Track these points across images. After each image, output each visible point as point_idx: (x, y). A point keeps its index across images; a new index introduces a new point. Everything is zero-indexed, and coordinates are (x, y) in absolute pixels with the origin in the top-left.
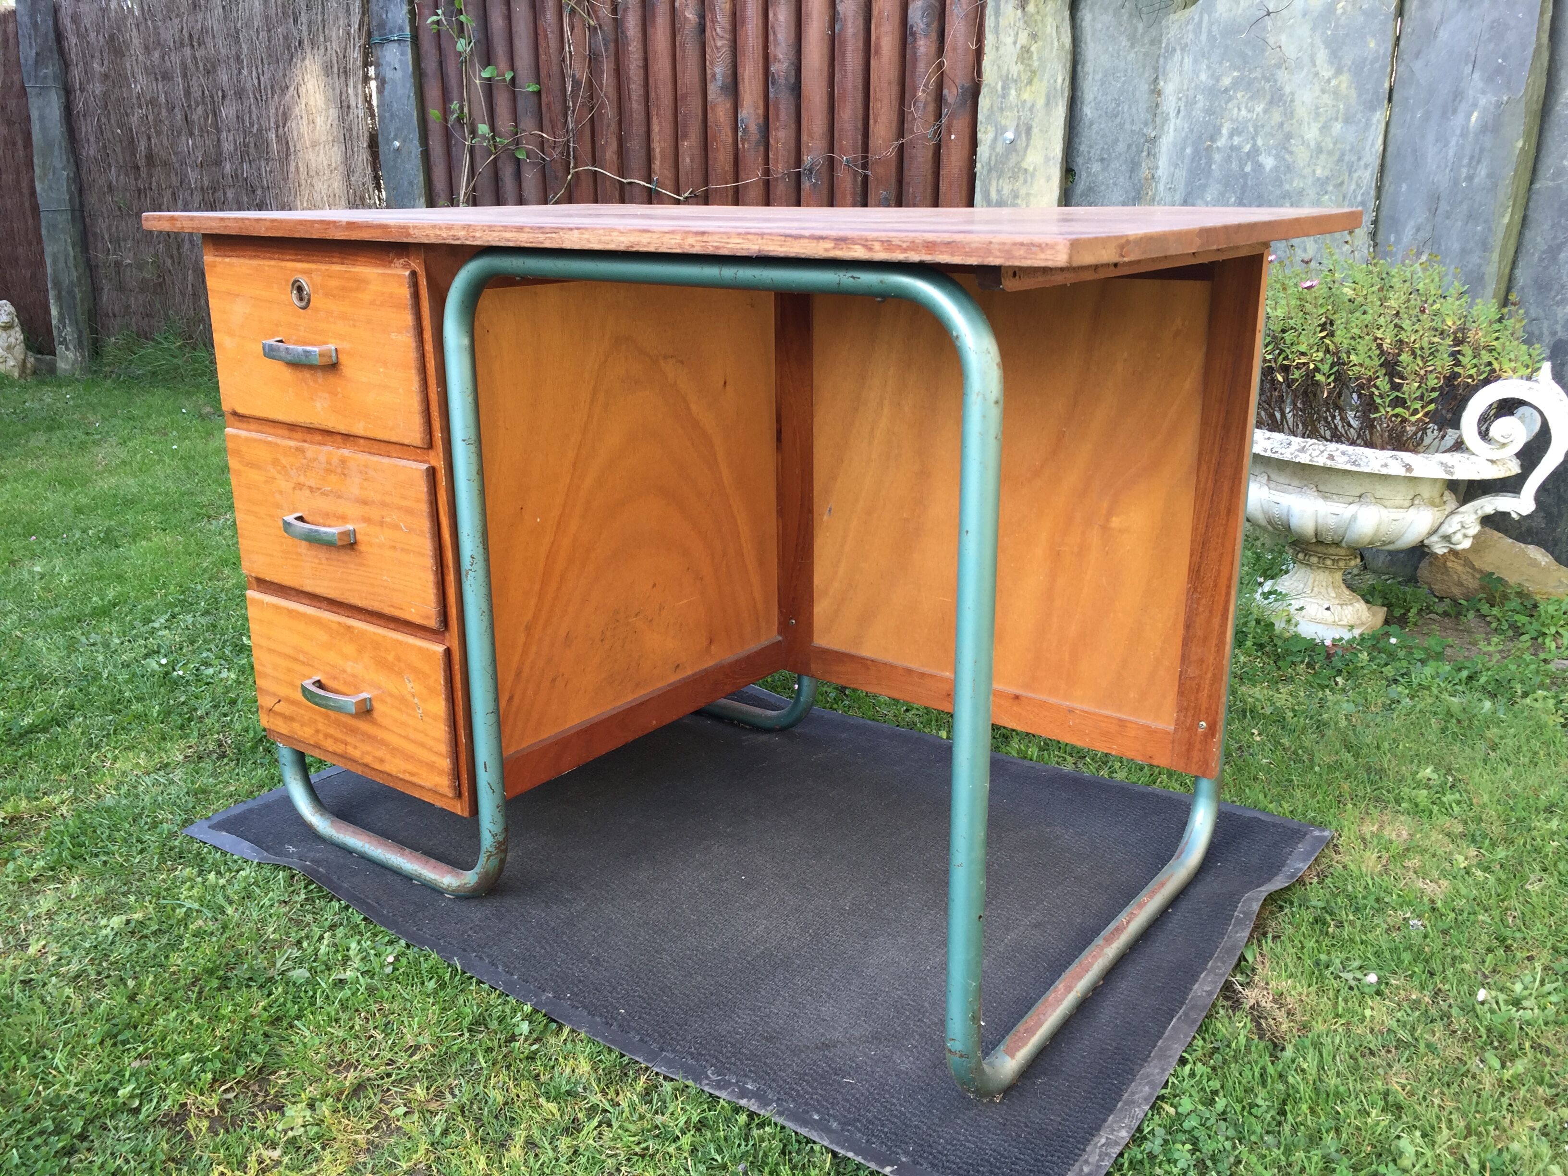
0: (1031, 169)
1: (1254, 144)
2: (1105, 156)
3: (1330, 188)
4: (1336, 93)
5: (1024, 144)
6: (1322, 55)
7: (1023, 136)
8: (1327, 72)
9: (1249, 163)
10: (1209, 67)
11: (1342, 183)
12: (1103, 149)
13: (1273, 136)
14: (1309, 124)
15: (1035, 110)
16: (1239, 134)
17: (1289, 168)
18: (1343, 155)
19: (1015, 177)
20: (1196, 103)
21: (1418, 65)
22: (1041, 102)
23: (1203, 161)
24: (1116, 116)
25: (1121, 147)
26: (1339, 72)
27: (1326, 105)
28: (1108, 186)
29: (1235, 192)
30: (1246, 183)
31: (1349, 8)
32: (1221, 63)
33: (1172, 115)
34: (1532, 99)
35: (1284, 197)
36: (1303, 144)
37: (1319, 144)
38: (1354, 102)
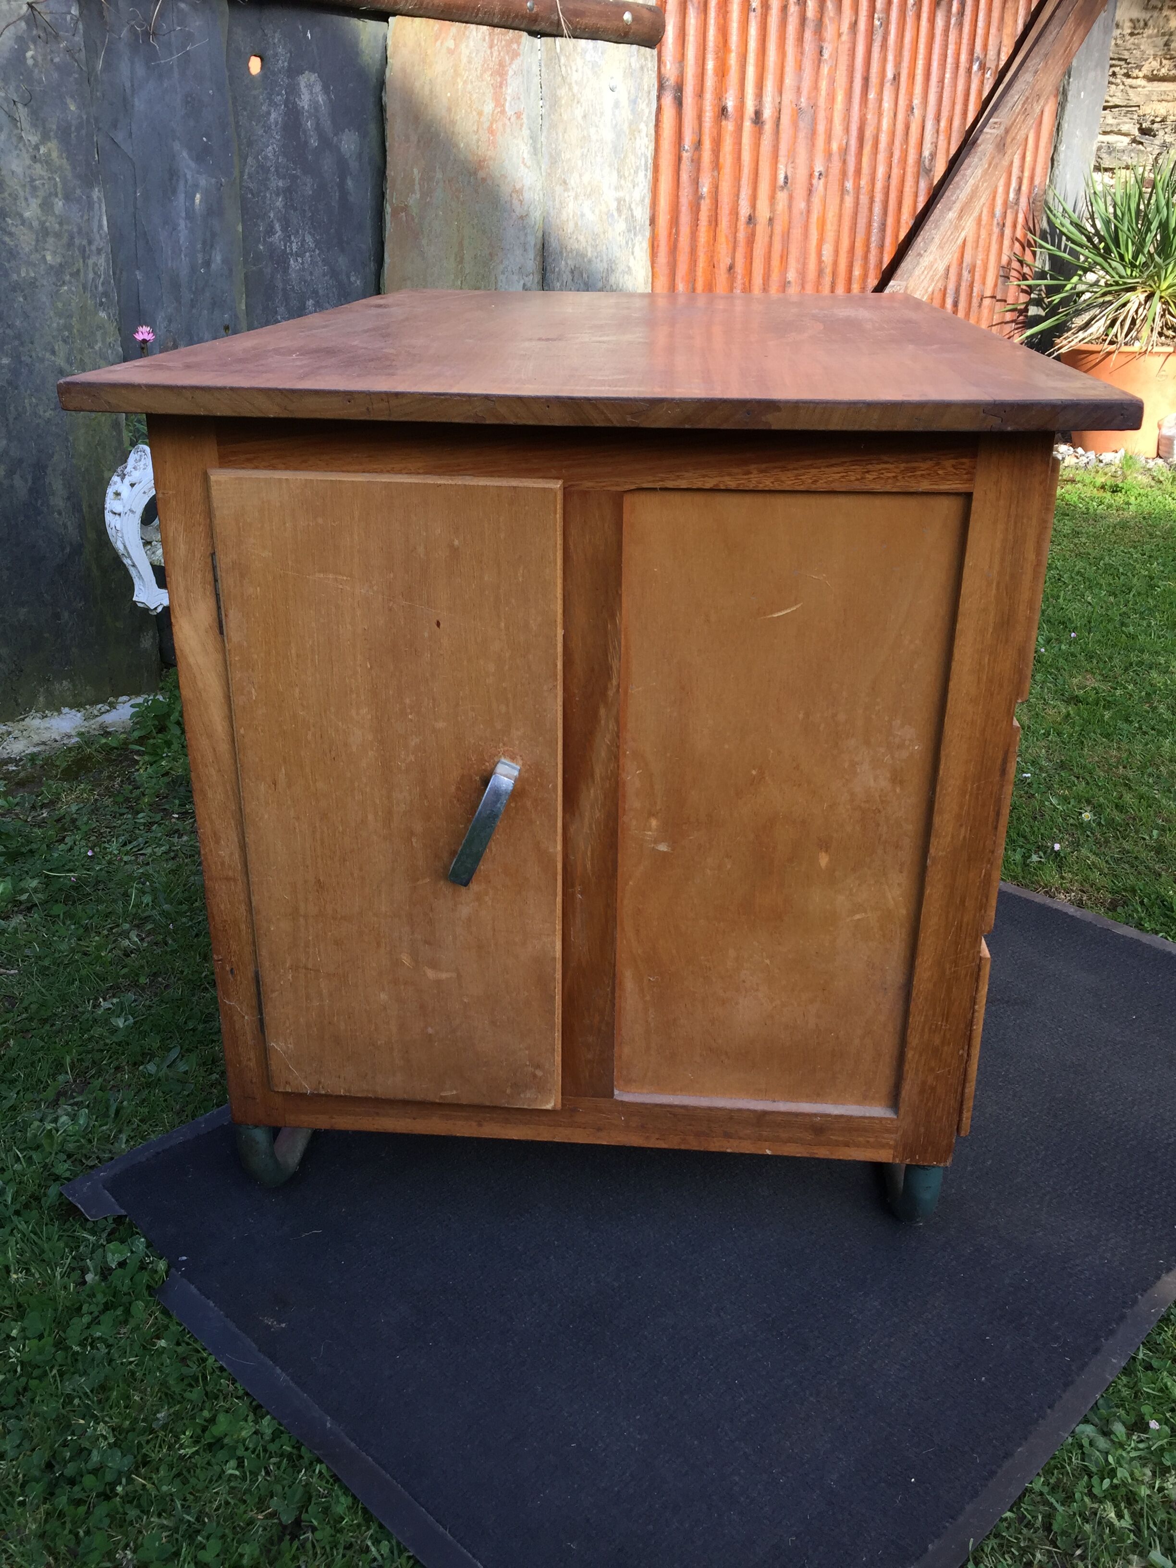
3: (67, 278)
4: (48, 162)
6: (22, 112)
8: (34, 139)
11: (78, 271)
14: (26, 199)
17: (12, 254)
18: (72, 238)
21: (120, 136)
26: (45, 137)
27: (41, 178)
31: (40, 59)
34: (238, 181)
35: (14, 290)
36: (23, 224)
37: (42, 223)
38: (69, 175)
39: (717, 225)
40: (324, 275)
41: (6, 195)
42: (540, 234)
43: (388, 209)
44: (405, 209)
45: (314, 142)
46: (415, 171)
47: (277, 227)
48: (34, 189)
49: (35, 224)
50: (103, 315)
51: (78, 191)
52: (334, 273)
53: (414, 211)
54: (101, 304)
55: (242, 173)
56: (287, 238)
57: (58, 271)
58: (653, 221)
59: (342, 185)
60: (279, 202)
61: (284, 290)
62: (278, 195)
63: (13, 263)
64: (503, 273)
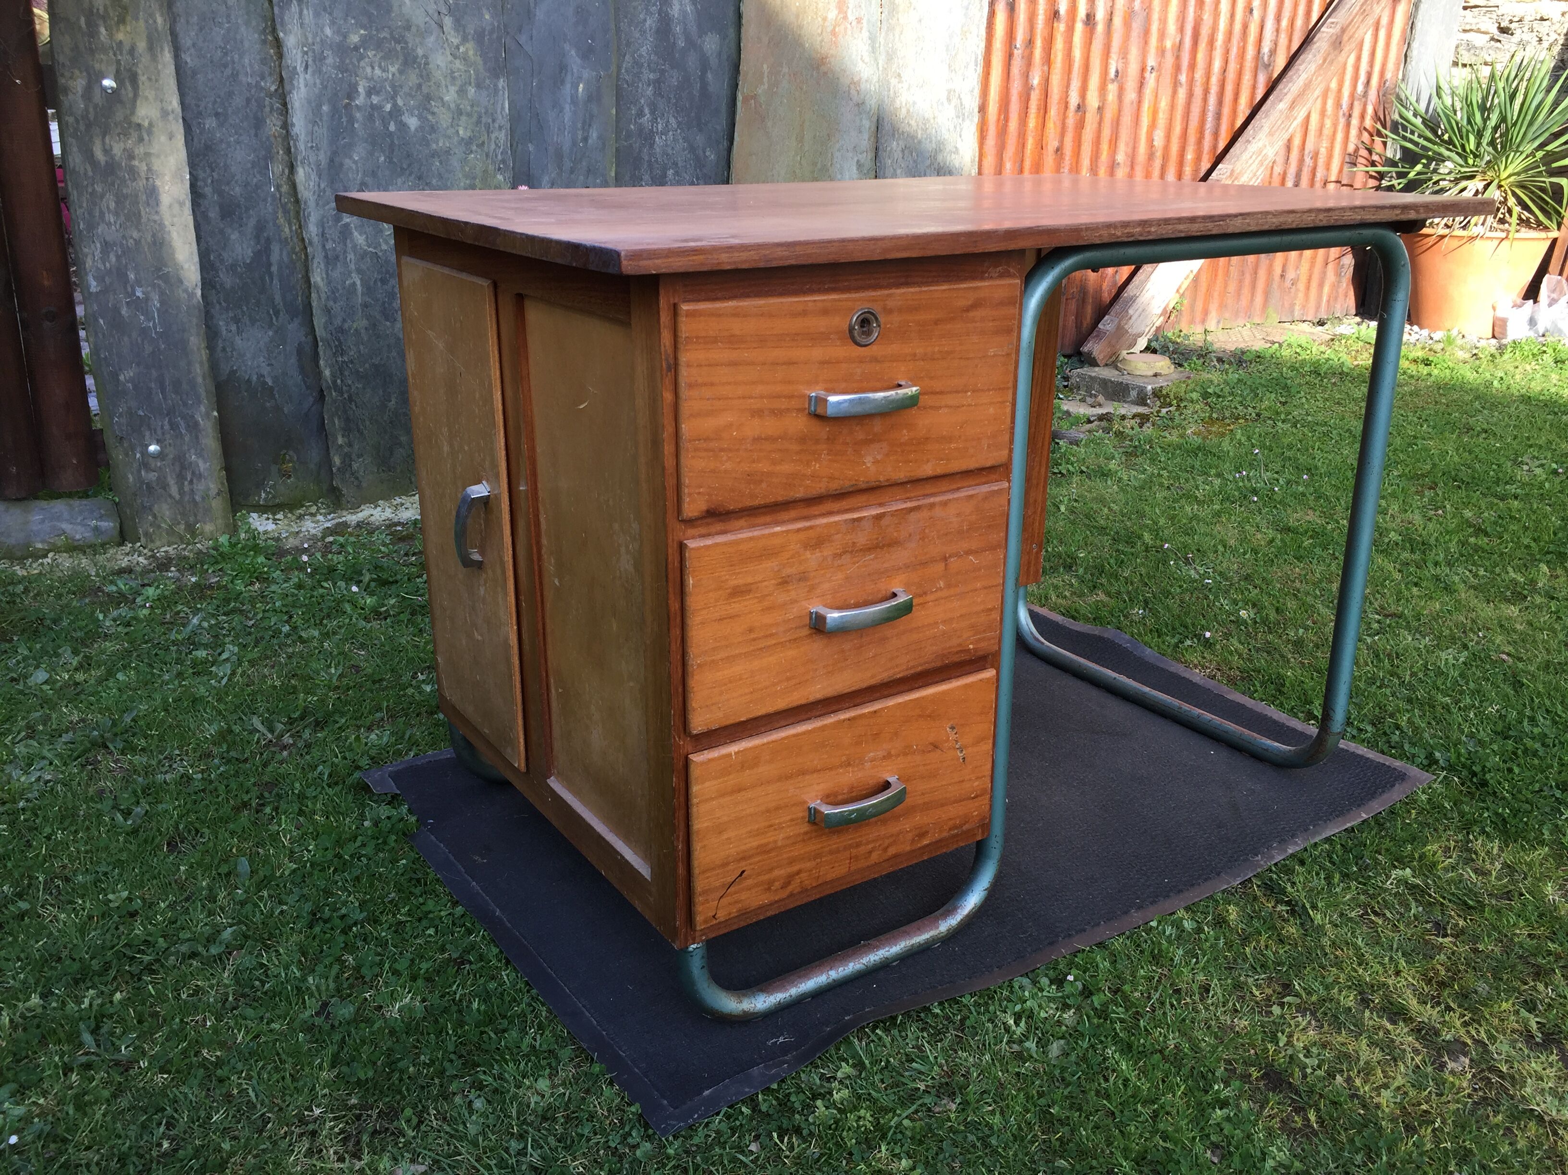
0: (146, 124)
1: (395, 105)
2: (220, 110)
3: (474, 148)
4: (465, 59)
5: (131, 95)
6: (448, 21)
7: (128, 84)
8: (456, 41)
9: (392, 123)
10: (333, 23)
11: (483, 143)
12: (215, 102)
13: (412, 97)
14: (447, 87)
15: (136, 54)
16: (378, 93)
17: (433, 129)
18: (480, 117)
19: (126, 134)
20: (325, 58)
21: (523, 39)
22: (142, 45)
23: (344, 119)
24: (225, 66)
25: (238, 101)
26: (465, 39)
27: (459, 70)
28: (229, 145)
29: (383, 151)
30: (393, 142)
32: (345, 20)
33: (300, 69)
34: (615, 74)
35: (433, 156)
36: (443, 106)
37: (458, 106)
38: (481, 67)
39: (1046, 112)
40: (684, 150)
41: (432, 83)
42: (875, 119)
43: (740, 97)
44: (755, 97)
45: (681, 43)
46: (765, 66)
47: (647, 111)
48: (454, 78)
49: (452, 106)
50: (500, 177)
51: (487, 81)
52: (692, 149)
53: (762, 99)
54: (499, 169)
55: (619, 68)
56: (654, 120)
57: (468, 142)
58: (983, 109)
59: (703, 78)
60: (650, 91)
61: (650, 161)
62: (649, 85)
63: (433, 135)
64: (839, 150)
